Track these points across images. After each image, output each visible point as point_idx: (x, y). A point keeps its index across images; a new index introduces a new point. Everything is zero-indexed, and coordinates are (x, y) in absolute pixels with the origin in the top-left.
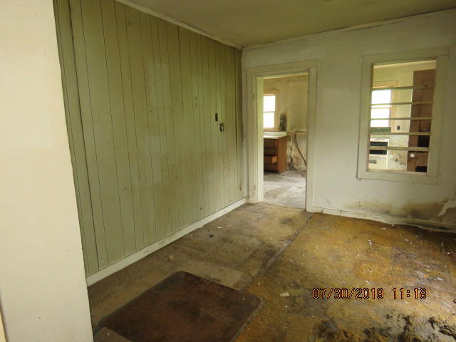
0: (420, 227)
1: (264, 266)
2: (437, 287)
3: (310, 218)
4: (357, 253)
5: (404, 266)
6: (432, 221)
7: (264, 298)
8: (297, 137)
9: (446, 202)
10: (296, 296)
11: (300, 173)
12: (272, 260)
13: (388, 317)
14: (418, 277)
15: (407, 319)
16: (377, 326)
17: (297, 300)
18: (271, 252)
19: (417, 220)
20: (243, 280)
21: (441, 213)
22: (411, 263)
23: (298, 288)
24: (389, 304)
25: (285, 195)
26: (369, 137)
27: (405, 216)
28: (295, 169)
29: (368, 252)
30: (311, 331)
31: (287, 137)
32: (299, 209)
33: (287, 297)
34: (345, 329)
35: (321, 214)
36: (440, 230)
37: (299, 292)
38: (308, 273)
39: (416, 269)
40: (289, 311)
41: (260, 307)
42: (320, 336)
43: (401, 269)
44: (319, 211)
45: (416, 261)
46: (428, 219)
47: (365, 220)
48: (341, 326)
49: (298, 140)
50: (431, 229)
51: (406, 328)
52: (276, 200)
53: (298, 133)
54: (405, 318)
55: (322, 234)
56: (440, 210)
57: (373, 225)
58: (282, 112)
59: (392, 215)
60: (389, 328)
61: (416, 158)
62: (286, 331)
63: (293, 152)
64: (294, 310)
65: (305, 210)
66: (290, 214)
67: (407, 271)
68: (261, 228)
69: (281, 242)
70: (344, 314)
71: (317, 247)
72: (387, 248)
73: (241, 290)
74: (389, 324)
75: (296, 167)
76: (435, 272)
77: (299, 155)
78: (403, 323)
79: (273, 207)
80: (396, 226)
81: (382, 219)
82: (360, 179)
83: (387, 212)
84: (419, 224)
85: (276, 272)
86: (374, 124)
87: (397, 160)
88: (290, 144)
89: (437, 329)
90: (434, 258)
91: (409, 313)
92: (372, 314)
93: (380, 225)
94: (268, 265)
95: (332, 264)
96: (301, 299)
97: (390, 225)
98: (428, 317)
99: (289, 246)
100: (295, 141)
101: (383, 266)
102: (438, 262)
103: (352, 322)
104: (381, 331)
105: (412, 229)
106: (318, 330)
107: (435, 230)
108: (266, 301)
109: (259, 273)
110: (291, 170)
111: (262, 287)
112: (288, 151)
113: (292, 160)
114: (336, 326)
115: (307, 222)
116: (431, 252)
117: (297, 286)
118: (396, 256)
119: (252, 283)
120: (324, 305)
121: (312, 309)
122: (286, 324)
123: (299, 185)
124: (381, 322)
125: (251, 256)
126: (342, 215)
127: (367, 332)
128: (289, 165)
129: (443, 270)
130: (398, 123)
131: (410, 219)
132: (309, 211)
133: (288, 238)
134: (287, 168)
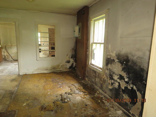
0: (56, 72)
1: (11, 99)
2: (64, 85)
3: (22, 77)
4: (42, 83)
5: (56, 83)
6: (58, 70)
7: (16, 109)
8: (7, 48)
9: (60, 64)
10: (29, 103)
11: (10, 61)
12: (13, 96)
13: (57, 97)
14: (59, 84)
15: (61, 95)
16: (55, 100)
17: (30, 104)
18: (11, 93)
19: (55, 70)
20: (4, 107)
21: (60, 67)
22: (57, 81)
23: (29, 100)
24: (56, 93)
25: (7, 71)
27: (51, 70)
28: (7, 60)
29: (45, 82)
30: (39, 111)
31: (1, 47)
32: (17, 74)
33: (26, 105)
34: (48, 105)
35: (26, 74)
36: (60, 71)
37: (29, 101)
38: (30, 95)
39: (58, 83)
40: (29, 109)
41: (17, 113)
42: (42, 110)
43: (55, 84)
44: (25, 74)
45: (58, 81)
46: (57, 69)
47: (41, 73)
48: (46, 104)
49: (7, 49)
50: (58, 72)
51: (61, 97)
52: (3, 73)
53: (6, 46)
54: (60, 95)
55: (29, 81)
56: (59, 66)
57: (44, 74)
59: (48, 70)
60: (58, 99)
61: (51, 53)
62: (30, 115)
63: (5, 53)
64: (30, 108)
65: (19, 74)
66: (14, 77)
67: (57, 84)
68: (3, 85)
69: (14, 88)
70: (46, 101)
71: (29, 85)
72: (50, 79)
73: (5, 111)
74: (58, 98)
75: (7, 59)
76: (62, 82)
77: (8, 54)
78: (60, 96)
79: (4, 76)
80: (50, 73)
81: (46, 72)
82: (38, 61)
83: (47, 70)
84: (55, 71)
85: (17, 99)
87: (44, 54)
88: (3, 50)
89: (67, 94)
90: (61, 79)
91: (61, 94)
92: (53, 97)
93: (46, 73)
94: (13, 98)
95: (36, 89)
96: (31, 103)
97: (48, 73)
98: (65, 92)
99: (18, 88)
100: (6, 49)
101: (51, 84)
102: (62, 79)
103: (49, 102)
104: (57, 101)
105: (54, 73)
106: (40, 109)
107: (59, 72)
108: (18, 110)
109: (10, 102)
110: (5, 61)
111: (14, 106)
112: (3, 53)
113: (5, 57)
114: (45, 105)
115: (22, 79)
116: (60, 77)
117: (28, 100)
118: (53, 81)
119: (8, 107)
120: (39, 102)
121: (36, 104)
122: (29, 113)
123: (12, 66)
124: (56, 98)
125: (3, 97)
126: (33, 73)
127: (54, 103)
128: (4, 59)
129: (64, 81)
130: (43, 43)
131: (53, 70)
132: (20, 74)
133: (17, 86)
134: (3, 60)
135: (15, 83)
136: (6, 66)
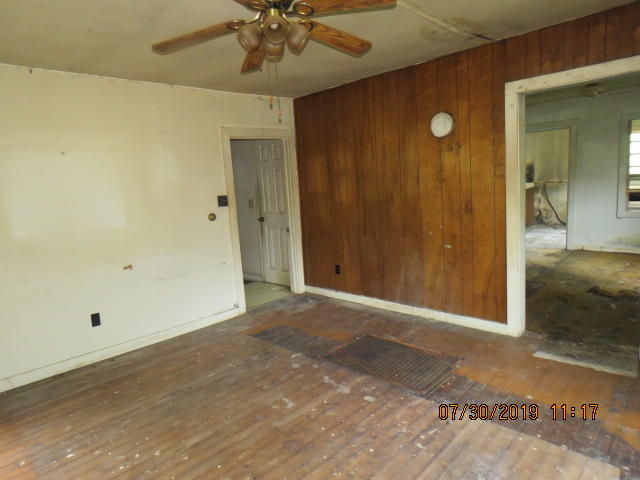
3: (572, 253)
8: (547, 188)
11: (551, 226)
18: (543, 268)
26: (628, 185)
28: (545, 223)
31: (535, 187)
32: (560, 248)
33: (564, 283)
35: (582, 250)
44: (580, 248)
49: (548, 191)
53: (548, 184)
58: (529, 161)
63: (542, 204)
65: (566, 248)
66: (553, 251)
69: (551, 264)
75: (546, 221)
77: (549, 208)
82: (620, 219)
86: (632, 171)
88: (539, 195)
99: (558, 266)
110: (540, 224)
112: (535, 204)
113: (540, 213)
115: (570, 255)
126: (603, 250)
127: (621, 291)
128: (537, 218)
132: (570, 248)
133: (556, 263)
134: (535, 221)
135: (553, 259)
136: (540, 235)
